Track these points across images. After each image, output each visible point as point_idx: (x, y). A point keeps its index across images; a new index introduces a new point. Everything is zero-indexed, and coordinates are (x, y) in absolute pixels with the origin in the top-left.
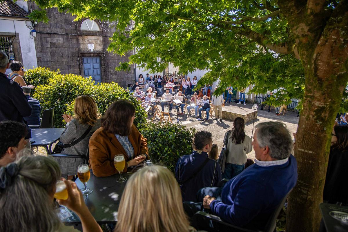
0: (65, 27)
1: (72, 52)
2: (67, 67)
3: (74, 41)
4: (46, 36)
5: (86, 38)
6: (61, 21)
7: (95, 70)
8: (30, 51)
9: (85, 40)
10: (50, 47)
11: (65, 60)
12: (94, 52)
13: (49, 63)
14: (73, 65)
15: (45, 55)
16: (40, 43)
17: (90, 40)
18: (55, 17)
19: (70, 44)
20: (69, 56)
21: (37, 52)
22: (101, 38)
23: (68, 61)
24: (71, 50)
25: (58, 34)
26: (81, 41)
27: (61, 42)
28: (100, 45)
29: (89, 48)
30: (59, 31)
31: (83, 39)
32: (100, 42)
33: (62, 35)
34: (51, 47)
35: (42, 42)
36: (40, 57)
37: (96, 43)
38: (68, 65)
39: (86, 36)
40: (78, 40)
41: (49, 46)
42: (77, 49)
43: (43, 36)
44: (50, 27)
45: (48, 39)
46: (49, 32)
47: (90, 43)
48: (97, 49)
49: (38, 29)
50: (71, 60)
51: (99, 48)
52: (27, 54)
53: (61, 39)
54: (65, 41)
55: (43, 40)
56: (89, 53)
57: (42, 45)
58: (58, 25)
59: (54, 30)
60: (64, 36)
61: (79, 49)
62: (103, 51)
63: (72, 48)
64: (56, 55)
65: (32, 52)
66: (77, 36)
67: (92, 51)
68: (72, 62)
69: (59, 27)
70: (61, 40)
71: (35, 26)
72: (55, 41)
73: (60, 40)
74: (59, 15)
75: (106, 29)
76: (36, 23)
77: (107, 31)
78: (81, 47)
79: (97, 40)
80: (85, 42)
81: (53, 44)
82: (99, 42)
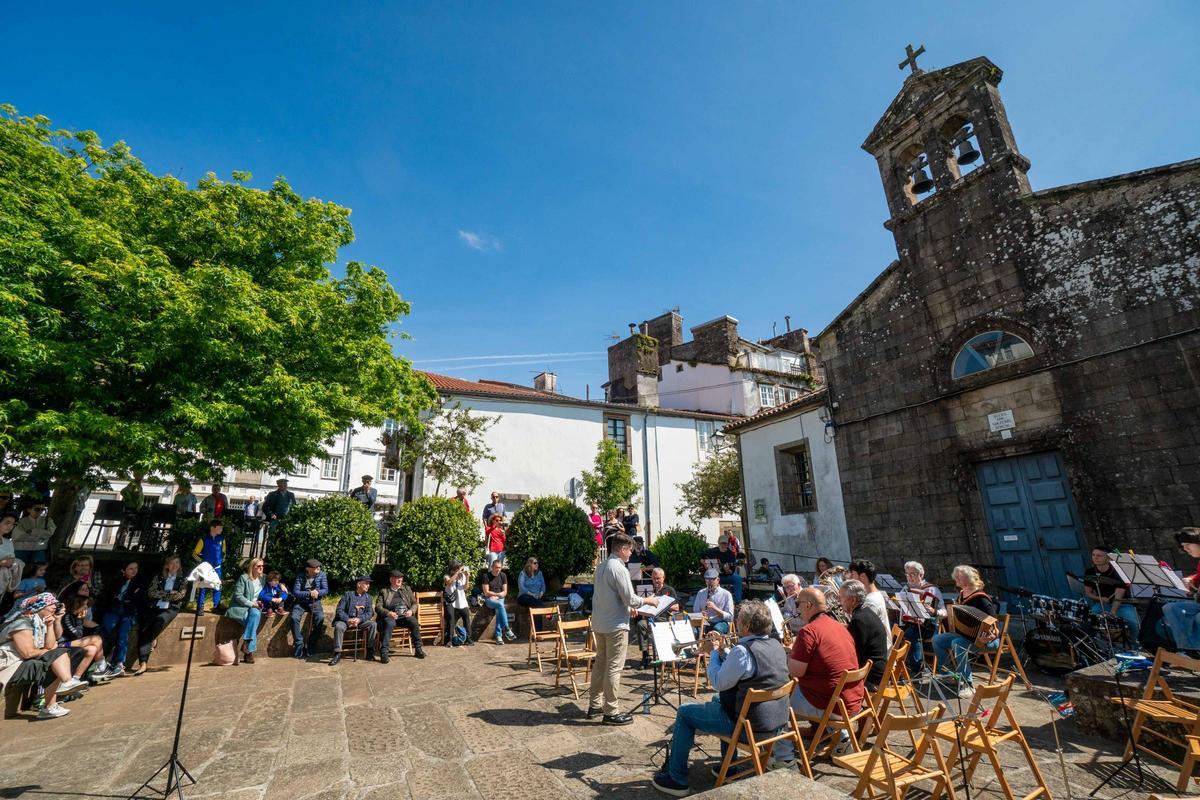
0: (902, 390)
1: (930, 455)
2: (918, 502)
3: (935, 420)
4: (858, 427)
5: (977, 399)
6: (892, 378)
7: (1043, 509)
8: (827, 472)
9: (974, 406)
10: (868, 452)
11: (909, 482)
12: (1020, 438)
13: (869, 494)
14: (938, 495)
15: (859, 476)
16: (847, 448)
17: (995, 402)
18: (875, 374)
19: (924, 433)
20: (923, 468)
21: (842, 471)
22: (1046, 378)
23: (920, 484)
24: (926, 449)
25: (887, 415)
26: (957, 411)
27: (896, 433)
28: (1041, 406)
29: (993, 429)
30: (889, 405)
31: (966, 406)
32: (1042, 394)
33: (896, 412)
34: (871, 454)
35: (850, 445)
36: (848, 483)
37: (1020, 405)
38: (921, 497)
39: (974, 393)
40: (945, 413)
41: (867, 449)
42: (948, 442)
43: (853, 429)
44: (865, 403)
45: (865, 434)
46: (865, 416)
47: (995, 410)
48: (1028, 425)
49: (841, 420)
50: (929, 481)
51: (1042, 418)
52: (822, 478)
53: (894, 425)
54: (906, 427)
55: (853, 439)
56: (996, 445)
57: (852, 453)
58: (883, 393)
59: (877, 408)
60: (902, 414)
61: (955, 441)
62: (1064, 426)
63: (930, 441)
64: (886, 470)
65: (831, 472)
66: (943, 402)
67: (1007, 435)
68: (932, 484)
69: (887, 397)
70: (894, 428)
71: (835, 412)
72: (879, 435)
73: (892, 429)
74: (884, 367)
75: (1063, 338)
76: (835, 405)
77: (1073, 343)
78: (961, 432)
79: (1027, 393)
80: (972, 414)
81: (877, 445)
82: (1036, 396)
